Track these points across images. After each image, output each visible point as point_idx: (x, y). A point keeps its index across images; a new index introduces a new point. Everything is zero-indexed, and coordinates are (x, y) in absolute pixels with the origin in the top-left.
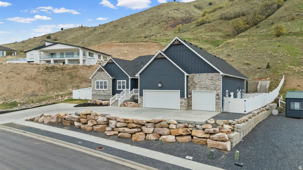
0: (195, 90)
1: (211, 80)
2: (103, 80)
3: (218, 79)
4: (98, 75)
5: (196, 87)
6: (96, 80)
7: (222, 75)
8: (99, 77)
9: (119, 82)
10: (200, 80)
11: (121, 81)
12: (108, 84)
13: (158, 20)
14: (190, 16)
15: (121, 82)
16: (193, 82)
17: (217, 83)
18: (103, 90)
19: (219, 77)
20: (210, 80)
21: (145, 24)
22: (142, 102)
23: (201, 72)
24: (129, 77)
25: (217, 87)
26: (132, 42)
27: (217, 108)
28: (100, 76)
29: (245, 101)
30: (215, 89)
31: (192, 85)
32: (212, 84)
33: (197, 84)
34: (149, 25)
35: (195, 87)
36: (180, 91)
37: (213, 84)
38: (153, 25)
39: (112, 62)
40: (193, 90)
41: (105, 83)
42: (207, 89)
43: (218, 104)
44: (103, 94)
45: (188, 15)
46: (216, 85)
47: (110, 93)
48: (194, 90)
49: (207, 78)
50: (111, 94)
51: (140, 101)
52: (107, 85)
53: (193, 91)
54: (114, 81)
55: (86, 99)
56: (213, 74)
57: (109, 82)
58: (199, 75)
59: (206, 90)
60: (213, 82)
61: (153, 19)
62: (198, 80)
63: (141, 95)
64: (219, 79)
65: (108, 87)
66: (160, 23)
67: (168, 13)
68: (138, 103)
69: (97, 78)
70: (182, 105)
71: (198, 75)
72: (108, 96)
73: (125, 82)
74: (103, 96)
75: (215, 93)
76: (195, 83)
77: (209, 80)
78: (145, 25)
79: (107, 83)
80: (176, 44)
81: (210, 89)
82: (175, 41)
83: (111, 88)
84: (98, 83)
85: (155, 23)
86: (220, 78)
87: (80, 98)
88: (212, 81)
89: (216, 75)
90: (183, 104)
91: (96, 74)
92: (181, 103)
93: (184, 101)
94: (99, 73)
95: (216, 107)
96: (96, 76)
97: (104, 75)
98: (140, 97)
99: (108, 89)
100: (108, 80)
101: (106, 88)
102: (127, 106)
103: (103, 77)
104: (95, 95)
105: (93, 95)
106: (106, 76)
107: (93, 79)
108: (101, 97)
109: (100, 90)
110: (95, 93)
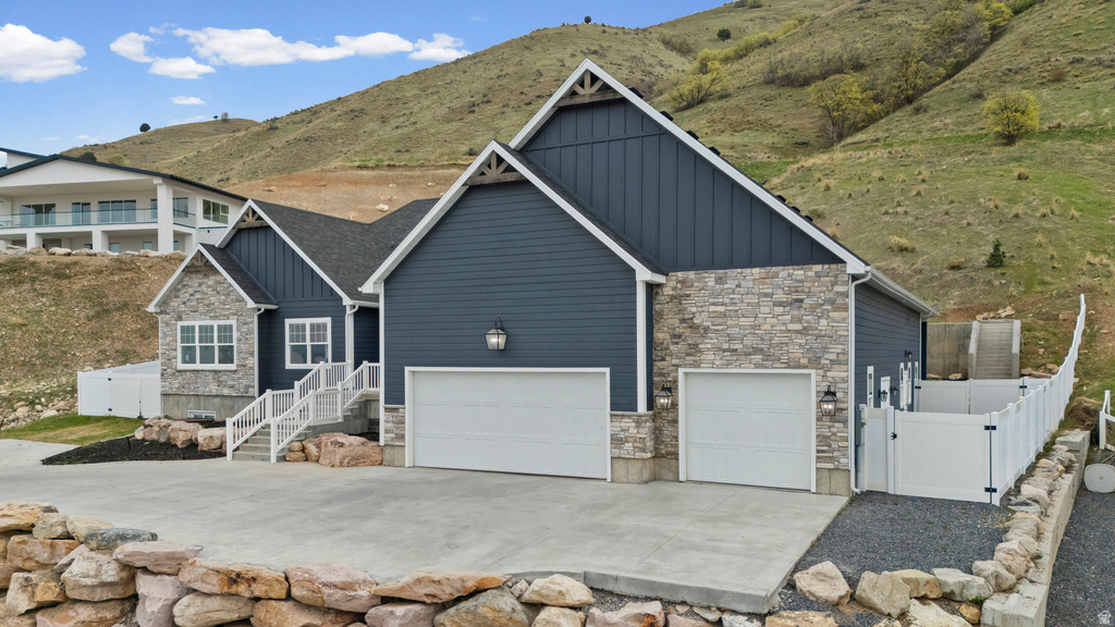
0: (696, 365)
1: (791, 304)
2: (216, 318)
3: (832, 302)
4: (191, 291)
5: (701, 352)
6: (180, 318)
7: (855, 278)
8: (194, 303)
9: (297, 326)
10: (721, 309)
11: (308, 322)
12: (239, 340)
13: (522, 93)
14: (646, 79)
15: (304, 326)
16: (683, 321)
17: (823, 322)
18: (216, 372)
19: (838, 288)
20: (781, 304)
21: (474, 105)
22: (402, 437)
23: (732, 265)
24: (347, 301)
25: (825, 349)
26: (413, 168)
27: (826, 473)
28: (198, 296)
29: (987, 428)
30: (815, 362)
31: (675, 336)
32: (797, 332)
33: (707, 329)
34: (490, 109)
35: (694, 349)
36: (607, 370)
37: (804, 332)
38: (505, 109)
39: (258, 224)
40: (685, 366)
41: (226, 332)
42: (767, 357)
43: (834, 445)
44: (214, 389)
45: (639, 75)
46: (817, 337)
47: (248, 387)
48: (691, 366)
49: (766, 295)
50: (255, 391)
51: (387, 431)
52: (235, 344)
53: (681, 371)
54: (270, 325)
55: (140, 418)
56: (799, 273)
57: (245, 329)
58: (719, 280)
59: (757, 366)
60: (800, 321)
61: (503, 88)
62: (712, 308)
63: (396, 395)
64: (839, 301)
65: (240, 352)
66: (530, 103)
67: (564, 65)
69: (182, 308)
70: (623, 454)
71: (710, 278)
72: (240, 402)
73: (325, 325)
74: (217, 400)
75: (814, 381)
76: (694, 327)
77: (779, 310)
78: (473, 112)
79: (235, 335)
80: (587, 100)
81: (784, 358)
82: (581, 83)
83: (254, 362)
84: (188, 332)
85: (512, 103)
86: (846, 295)
87: (112, 413)
88: (796, 313)
89: (818, 275)
90: (629, 446)
91: (179, 290)
92: (617, 441)
93: (633, 431)
94: (195, 281)
95: (820, 465)
96: (177, 297)
97: (218, 293)
98: (386, 409)
99: (238, 365)
100: (238, 320)
101: (232, 361)
102: (317, 461)
103: (213, 304)
104: (176, 398)
105: (168, 398)
106: (228, 299)
107: (167, 316)
108: (205, 409)
109: (198, 371)
110: (175, 384)
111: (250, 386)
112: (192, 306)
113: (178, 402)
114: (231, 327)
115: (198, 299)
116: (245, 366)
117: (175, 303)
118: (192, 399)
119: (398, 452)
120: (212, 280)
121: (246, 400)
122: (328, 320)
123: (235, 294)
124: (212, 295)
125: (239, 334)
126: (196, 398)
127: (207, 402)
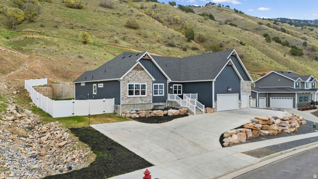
2: (141, 82)
4: (133, 74)
6: (129, 82)
8: (134, 78)
9: (156, 85)
10: (243, 86)
11: (159, 84)
12: (147, 89)
18: (141, 97)
32: (248, 89)
36: (238, 94)
41: (144, 86)
43: (250, 102)
44: (140, 102)
47: (150, 101)
49: (246, 84)
50: (151, 102)
52: (146, 90)
56: (248, 82)
57: (149, 86)
60: (248, 87)
63: (216, 99)
65: (147, 92)
69: (130, 79)
72: (147, 105)
74: (140, 105)
75: (249, 95)
81: (247, 92)
87: (74, 115)
91: (129, 74)
92: (239, 104)
94: (134, 72)
95: (249, 105)
97: (141, 76)
98: (215, 102)
99: (147, 95)
100: (147, 83)
101: (145, 94)
102: (207, 113)
103: (140, 79)
104: (126, 106)
105: (123, 106)
106: (145, 78)
107: (124, 81)
108: (136, 108)
109: (135, 97)
110: (127, 101)
113: (127, 107)
114: (145, 85)
115: (135, 77)
116: (149, 95)
117: (127, 77)
118: (132, 105)
119: (216, 109)
120: (139, 72)
121: (149, 104)
122: (163, 84)
123: (147, 76)
124: (140, 76)
125: (148, 87)
126: (133, 105)
127: (137, 106)
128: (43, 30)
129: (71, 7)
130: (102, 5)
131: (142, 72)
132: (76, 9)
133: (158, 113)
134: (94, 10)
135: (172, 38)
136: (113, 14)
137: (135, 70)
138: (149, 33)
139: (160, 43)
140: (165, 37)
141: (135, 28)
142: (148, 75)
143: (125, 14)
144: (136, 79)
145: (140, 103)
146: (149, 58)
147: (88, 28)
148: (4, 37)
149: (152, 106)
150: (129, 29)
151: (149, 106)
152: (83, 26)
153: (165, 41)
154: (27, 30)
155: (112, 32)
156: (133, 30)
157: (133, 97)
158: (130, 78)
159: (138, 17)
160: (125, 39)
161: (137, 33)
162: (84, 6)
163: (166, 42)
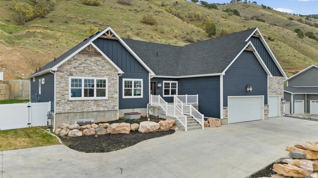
2: (96, 76)
4: (80, 62)
6: (71, 75)
8: (82, 68)
9: (128, 82)
10: (271, 84)
11: (133, 80)
12: (109, 87)
15: (131, 82)
18: (96, 100)
19: (283, 81)
22: (227, 116)
30: (280, 94)
32: (279, 88)
36: (264, 96)
41: (102, 84)
42: (276, 93)
43: (282, 108)
44: (95, 108)
47: (114, 106)
49: (276, 82)
50: (117, 108)
52: (107, 88)
56: (279, 78)
57: (113, 82)
58: (271, 78)
63: (225, 104)
65: (109, 91)
68: (219, 117)
69: (74, 70)
72: (109, 113)
73: (140, 82)
74: (95, 113)
75: (280, 97)
79: (107, 84)
80: (257, 36)
83: (117, 96)
84: (76, 82)
88: (279, 85)
91: (72, 61)
94: (83, 58)
95: (281, 112)
96: (69, 64)
97: (98, 65)
98: (223, 108)
99: (108, 97)
100: (109, 78)
101: (104, 96)
102: (209, 126)
103: (94, 70)
104: (67, 114)
105: (60, 115)
106: (104, 69)
107: (61, 73)
108: (87, 118)
109: (84, 100)
110: (68, 108)
111: (115, 106)
112: (80, 70)
113: (68, 117)
115: (84, 67)
116: (113, 97)
117: (68, 67)
118: (78, 114)
119: (226, 120)
120: (93, 59)
121: (112, 112)
122: (142, 80)
123: (108, 67)
124: (93, 66)
125: (109, 84)
126: (81, 113)
127: (88, 115)
128: (51, 25)
129: (88, 5)
130: (119, 3)
131: (98, 58)
132: (93, 6)
133: (120, 129)
134: (110, 7)
135: (191, 33)
136: (131, 10)
137: (85, 56)
138: (166, 29)
139: (178, 38)
140: (183, 32)
141: (151, 24)
142: (111, 64)
143: (143, 10)
144: (86, 71)
145: (95, 110)
146: (113, 38)
147: (101, 23)
148: (7, 32)
149: (118, 114)
150: (145, 25)
151: (113, 114)
152: (96, 22)
153: (183, 36)
154: (34, 25)
155: (125, 27)
156: (149, 26)
157: (80, 101)
158: (75, 68)
159: (157, 13)
160: (139, 35)
161: (153, 29)
162: (101, 3)
163: (184, 38)
